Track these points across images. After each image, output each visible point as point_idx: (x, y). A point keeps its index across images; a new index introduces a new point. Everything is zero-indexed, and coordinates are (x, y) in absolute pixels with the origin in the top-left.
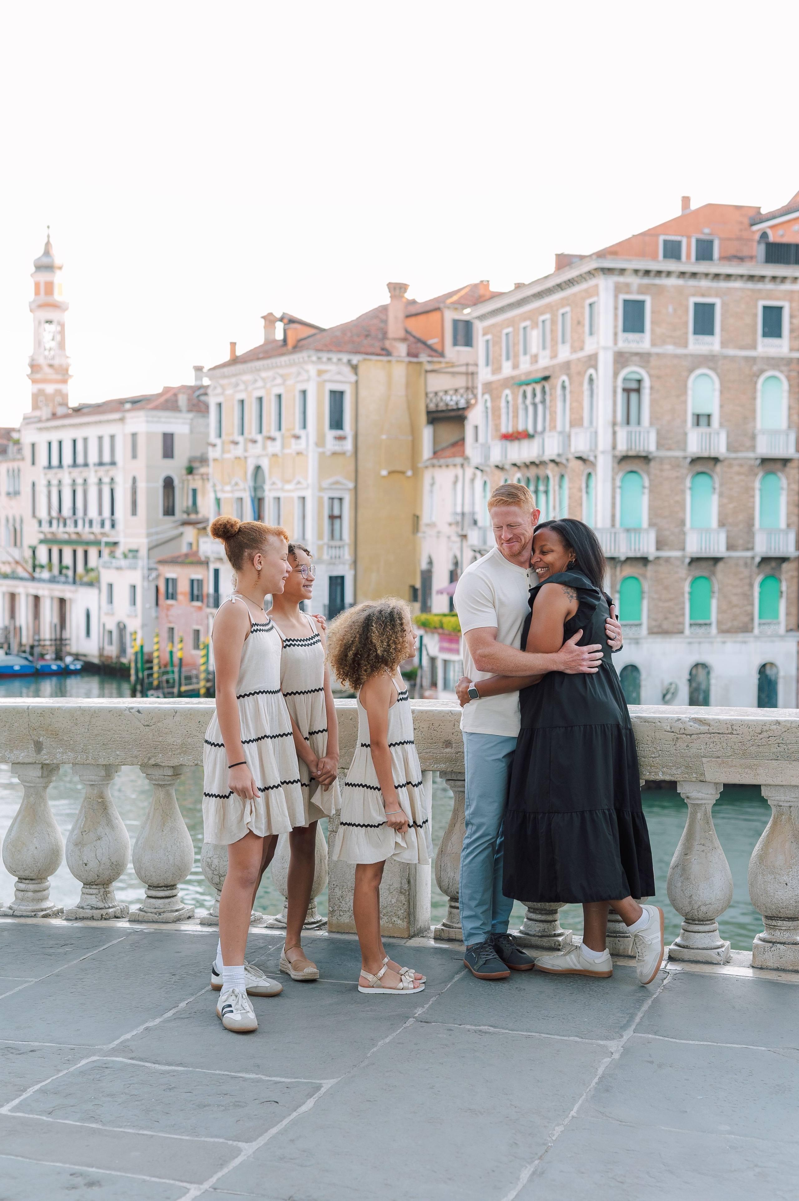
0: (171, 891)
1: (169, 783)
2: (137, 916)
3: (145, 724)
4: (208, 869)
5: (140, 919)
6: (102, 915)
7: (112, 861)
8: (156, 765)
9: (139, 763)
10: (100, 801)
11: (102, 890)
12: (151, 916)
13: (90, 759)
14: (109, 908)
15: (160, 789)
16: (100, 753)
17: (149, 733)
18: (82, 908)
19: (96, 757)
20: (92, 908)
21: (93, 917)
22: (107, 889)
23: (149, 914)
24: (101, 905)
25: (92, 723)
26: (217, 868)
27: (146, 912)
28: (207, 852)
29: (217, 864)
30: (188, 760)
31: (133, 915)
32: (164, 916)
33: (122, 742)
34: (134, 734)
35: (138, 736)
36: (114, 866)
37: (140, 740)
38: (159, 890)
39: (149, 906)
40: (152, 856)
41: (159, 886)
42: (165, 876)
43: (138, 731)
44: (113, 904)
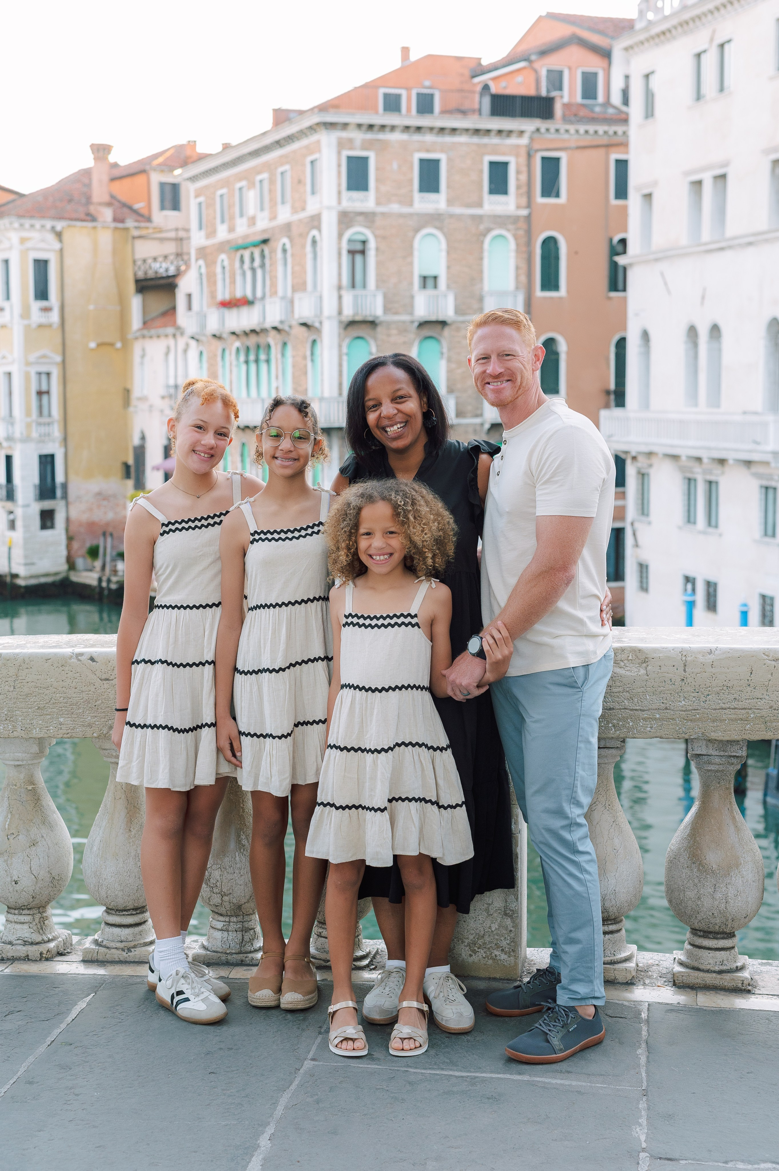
0: (143, 915)
2: (95, 955)
3: (103, 677)
5: (100, 958)
6: (41, 954)
7: (53, 875)
9: (95, 735)
10: (30, 788)
11: (38, 916)
12: (117, 954)
13: (19, 730)
14: (49, 941)
16: (35, 722)
17: (108, 691)
18: (10, 943)
19: (28, 726)
20: (25, 943)
21: (28, 956)
22: (45, 915)
23: (113, 951)
24: (37, 938)
25: (20, 678)
27: (108, 948)
29: (218, 878)
31: (86, 951)
32: (136, 953)
33: (68, 704)
34: (87, 693)
35: (92, 696)
36: (55, 882)
37: (96, 701)
38: (124, 915)
39: (111, 938)
40: (118, 869)
41: (125, 910)
42: (136, 895)
43: (92, 688)
44: (53, 934)
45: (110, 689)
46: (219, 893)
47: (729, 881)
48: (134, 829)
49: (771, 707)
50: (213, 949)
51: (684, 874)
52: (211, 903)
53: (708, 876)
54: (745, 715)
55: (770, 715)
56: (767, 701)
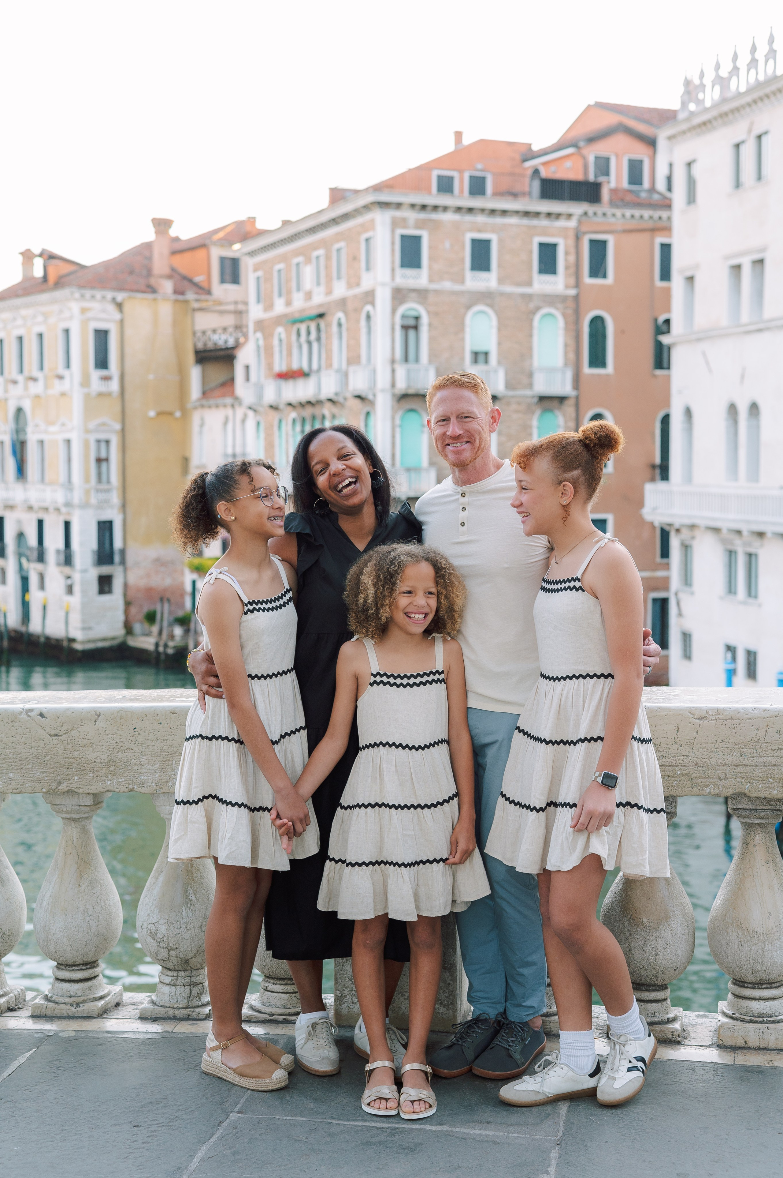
0: (93, 970)
1: (86, 815)
2: (44, 1010)
3: (53, 733)
4: (150, 939)
5: (49, 1013)
8: (70, 792)
9: (44, 790)
12: (65, 1009)
15: (73, 825)
17: (57, 746)
23: (62, 1006)
26: (165, 938)
27: (57, 1003)
28: (149, 915)
29: (165, 932)
30: (119, 783)
31: (36, 1007)
32: (84, 1008)
33: (18, 760)
34: (36, 748)
35: (41, 751)
36: (6, 937)
37: (45, 757)
38: (73, 970)
39: (60, 993)
40: (66, 924)
41: (75, 965)
42: (85, 950)
43: (42, 744)
44: (4, 990)
45: (59, 745)
46: (166, 948)
47: (658, 934)
48: (83, 884)
49: (696, 764)
50: (161, 1004)
51: (616, 928)
52: (159, 958)
53: (639, 930)
54: (672, 772)
55: (696, 772)
56: (692, 759)
